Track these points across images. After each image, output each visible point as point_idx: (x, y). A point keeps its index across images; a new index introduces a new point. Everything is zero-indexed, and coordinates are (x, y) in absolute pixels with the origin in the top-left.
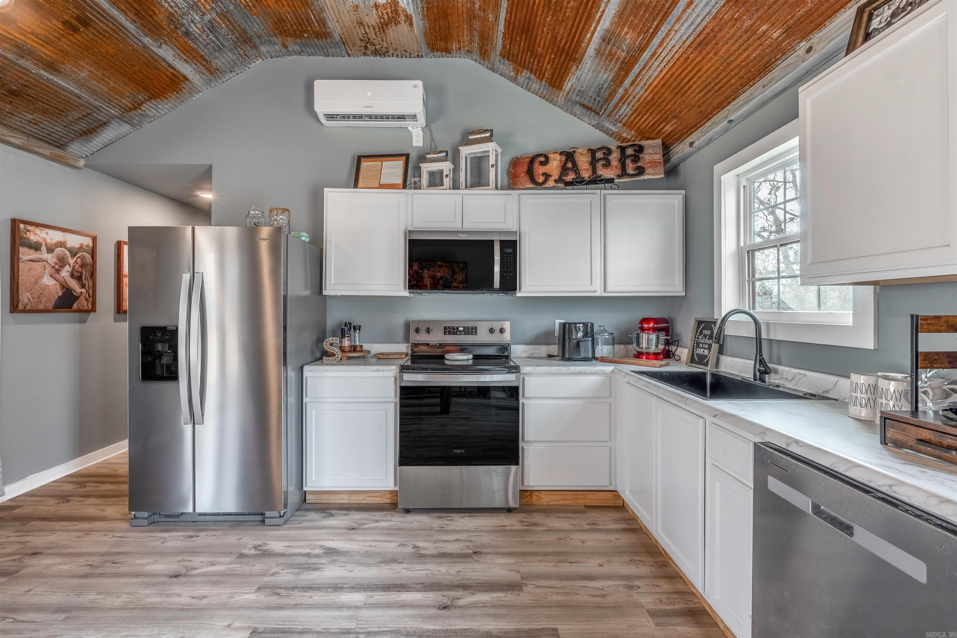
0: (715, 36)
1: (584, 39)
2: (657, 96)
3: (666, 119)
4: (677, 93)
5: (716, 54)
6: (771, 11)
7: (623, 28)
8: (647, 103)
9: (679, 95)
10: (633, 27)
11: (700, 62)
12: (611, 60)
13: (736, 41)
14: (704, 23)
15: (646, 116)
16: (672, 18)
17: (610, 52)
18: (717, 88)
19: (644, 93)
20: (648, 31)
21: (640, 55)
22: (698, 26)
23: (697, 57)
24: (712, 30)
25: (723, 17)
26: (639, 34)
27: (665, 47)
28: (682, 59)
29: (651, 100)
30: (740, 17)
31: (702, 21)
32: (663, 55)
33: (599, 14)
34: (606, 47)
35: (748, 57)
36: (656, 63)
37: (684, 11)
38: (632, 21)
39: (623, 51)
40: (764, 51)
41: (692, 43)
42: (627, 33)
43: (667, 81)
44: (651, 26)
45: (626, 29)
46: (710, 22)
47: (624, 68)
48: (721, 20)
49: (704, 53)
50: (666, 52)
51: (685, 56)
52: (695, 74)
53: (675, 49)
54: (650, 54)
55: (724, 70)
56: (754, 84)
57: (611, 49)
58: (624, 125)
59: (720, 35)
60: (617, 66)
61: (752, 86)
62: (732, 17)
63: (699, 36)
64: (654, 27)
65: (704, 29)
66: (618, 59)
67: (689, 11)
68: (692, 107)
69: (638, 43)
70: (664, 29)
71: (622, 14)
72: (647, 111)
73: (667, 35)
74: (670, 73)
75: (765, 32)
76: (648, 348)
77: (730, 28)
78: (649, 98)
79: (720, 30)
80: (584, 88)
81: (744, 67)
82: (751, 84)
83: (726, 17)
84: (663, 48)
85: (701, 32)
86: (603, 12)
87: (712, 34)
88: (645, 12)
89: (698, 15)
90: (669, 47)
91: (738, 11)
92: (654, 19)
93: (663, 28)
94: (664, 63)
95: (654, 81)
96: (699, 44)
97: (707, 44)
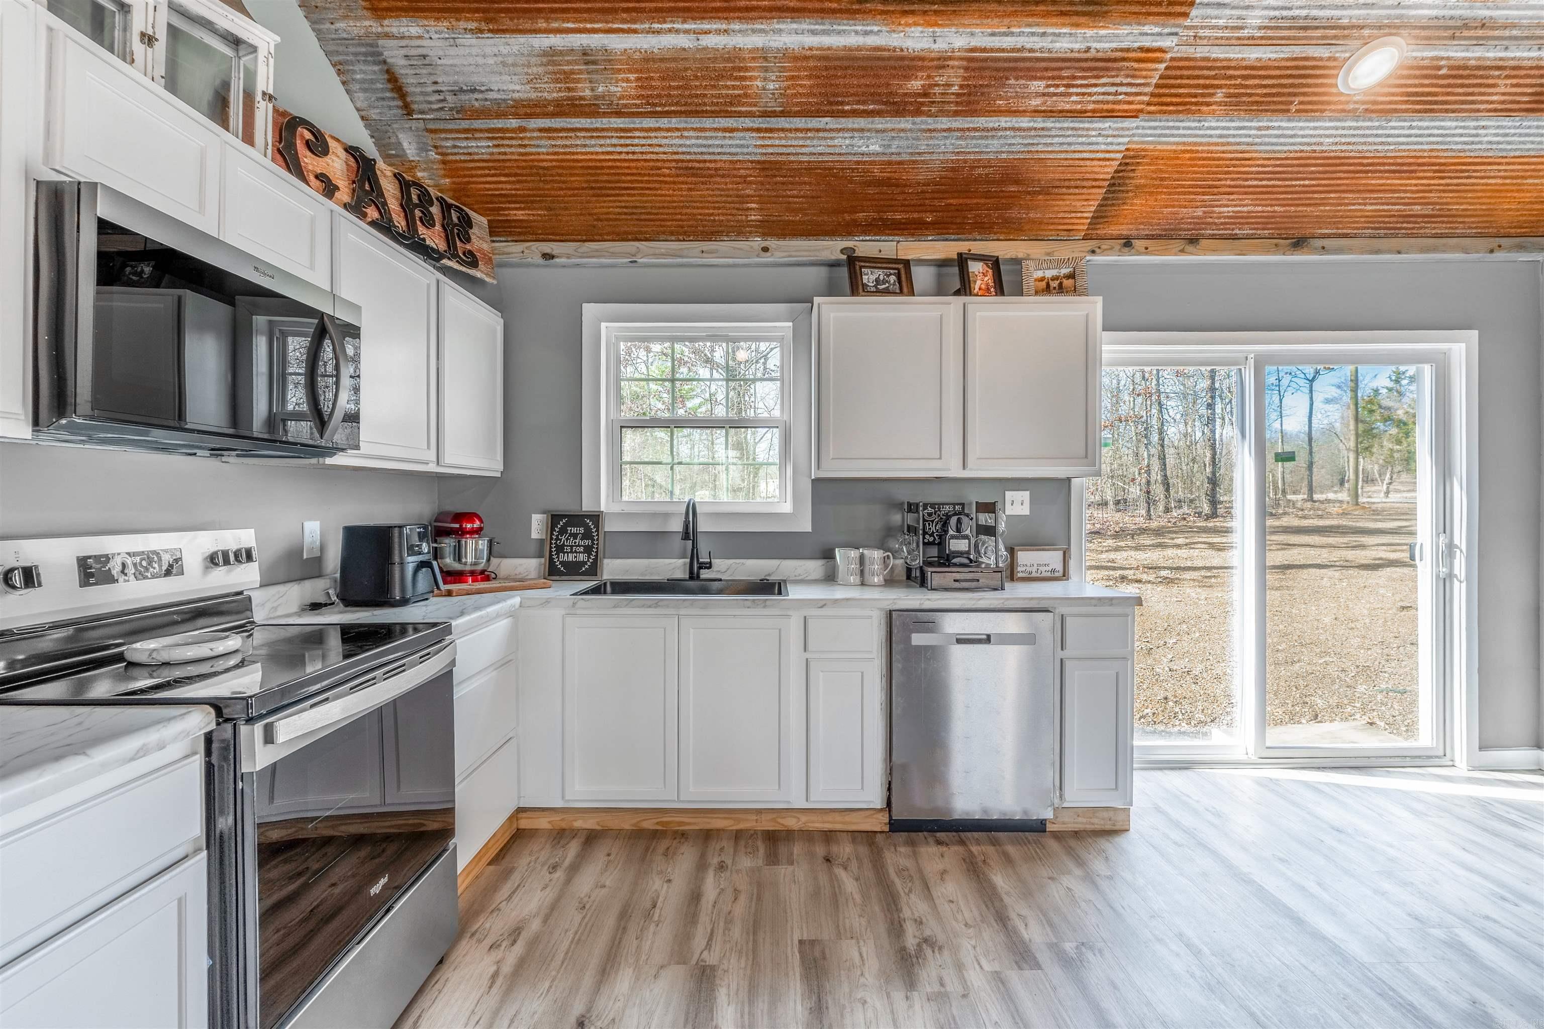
0: (711, 176)
1: (556, 20)
2: (560, 171)
3: (532, 202)
4: (592, 188)
5: (690, 190)
6: (774, 199)
7: (630, 71)
8: (531, 168)
9: (591, 192)
10: (644, 82)
11: (666, 182)
12: (557, 81)
13: (721, 195)
14: (718, 157)
15: (503, 179)
16: (695, 122)
17: (572, 72)
18: (643, 217)
19: (548, 154)
20: (655, 105)
21: (605, 115)
22: (709, 154)
23: (669, 176)
24: (716, 169)
25: (739, 169)
26: (638, 97)
27: (650, 137)
28: (651, 164)
29: (544, 168)
30: (750, 183)
31: (719, 154)
32: (636, 141)
33: (625, 26)
34: (576, 62)
35: (712, 214)
36: (614, 141)
37: (716, 130)
38: (652, 78)
39: (592, 90)
40: (728, 221)
41: (683, 161)
42: (628, 80)
43: (602, 168)
44: (665, 105)
45: (632, 77)
46: (725, 162)
47: (562, 105)
48: (735, 169)
49: (681, 179)
50: (643, 142)
51: (659, 164)
52: (642, 189)
53: (657, 149)
54: (622, 126)
55: (675, 208)
56: (684, 240)
57: (580, 72)
58: (444, 162)
59: (718, 179)
60: (555, 95)
61: (680, 241)
62: (746, 177)
63: (699, 162)
64: (667, 108)
65: (710, 161)
66: (569, 89)
67: (720, 134)
68: (589, 214)
69: (624, 102)
70: (674, 122)
71: (654, 60)
72: (516, 175)
73: (668, 130)
74: (618, 164)
75: (748, 209)
76: (475, 564)
77: (732, 183)
78: (545, 164)
79: (723, 176)
80: (439, 62)
81: (697, 220)
82: (681, 238)
83: (742, 171)
84: (646, 134)
85: (705, 161)
86: (635, 31)
87: (713, 172)
88: (678, 87)
89: (722, 146)
90: (655, 141)
91: (755, 177)
92: (677, 104)
93: (674, 120)
94: (625, 150)
95: (582, 153)
96: (687, 168)
97: (693, 175)
